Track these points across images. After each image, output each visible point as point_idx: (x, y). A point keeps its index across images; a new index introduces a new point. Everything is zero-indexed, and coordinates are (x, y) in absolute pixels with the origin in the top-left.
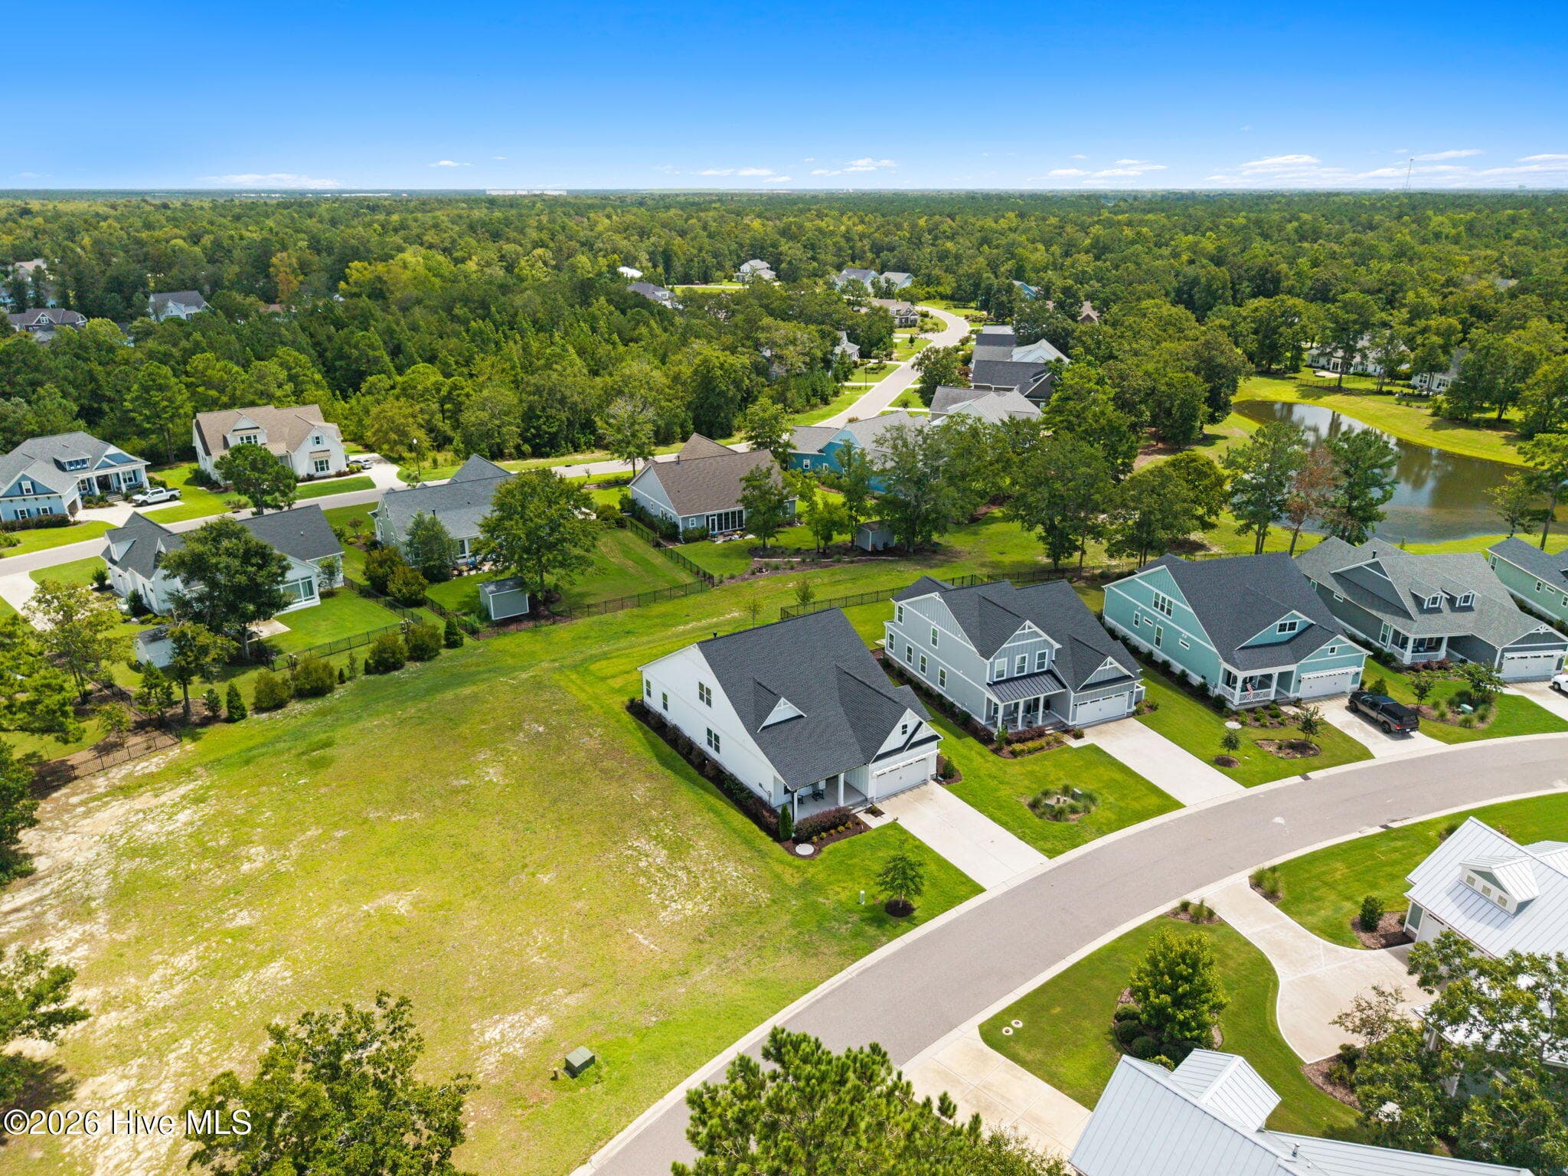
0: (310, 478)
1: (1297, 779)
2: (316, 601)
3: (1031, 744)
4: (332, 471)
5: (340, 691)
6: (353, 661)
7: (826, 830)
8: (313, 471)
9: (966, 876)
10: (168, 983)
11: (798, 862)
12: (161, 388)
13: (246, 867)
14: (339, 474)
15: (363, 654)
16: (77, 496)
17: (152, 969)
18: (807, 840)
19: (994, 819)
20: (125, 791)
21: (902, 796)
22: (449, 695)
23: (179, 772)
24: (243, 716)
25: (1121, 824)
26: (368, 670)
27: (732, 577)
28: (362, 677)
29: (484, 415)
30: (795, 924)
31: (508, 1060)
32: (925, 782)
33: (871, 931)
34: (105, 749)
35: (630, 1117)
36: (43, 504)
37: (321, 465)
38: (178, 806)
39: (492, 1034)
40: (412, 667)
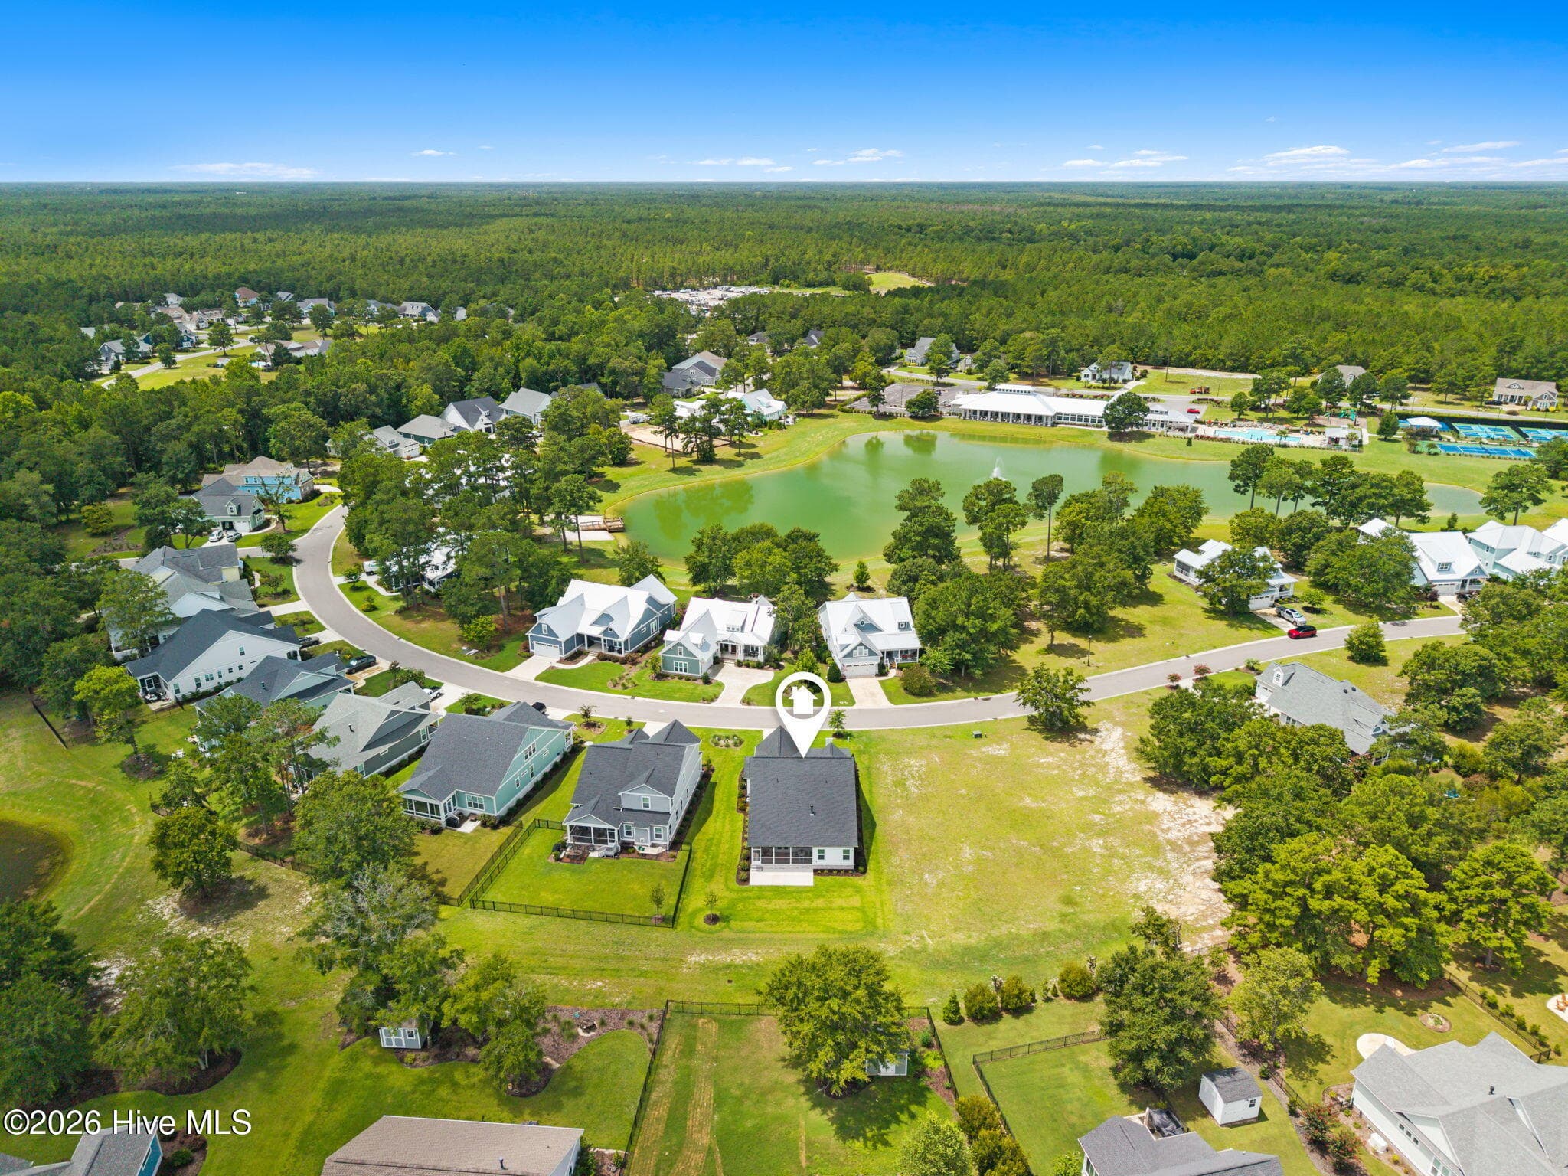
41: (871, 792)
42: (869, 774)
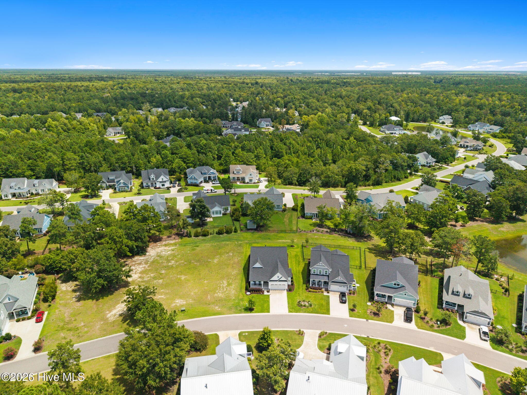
0: (248, 183)
1: (365, 320)
2: (221, 215)
3: (314, 290)
4: (253, 182)
5: (210, 236)
6: (214, 231)
7: (255, 291)
8: (249, 181)
9: (269, 309)
10: (148, 277)
11: (245, 295)
12: (229, 157)
13: (170, 264)
14: (254, 183)
15: (216, 230)
16: (203, 180)
17: (148, 274)
18: (250, 291)
19: (288, 302)
20: (166, 245)
21: (277, 291)
22: (224, 243)
23: (175, 244)
24: (191, 237)
25: (312, 312)
26: (217, 234)
27: (305, 231)
28: (215, 234)
29: (289, 174)
30: (233, 304)
31: (176, 305)
32: (284, 290)
33: (243, 310)
34: (169, 237)
35: (183, 319)
36: (195, 181)
37: (251, 180)
38: (170, 250)
39: (177, 301)
40: (225, 235)
41: (242, 281)
42: (241, 288)
